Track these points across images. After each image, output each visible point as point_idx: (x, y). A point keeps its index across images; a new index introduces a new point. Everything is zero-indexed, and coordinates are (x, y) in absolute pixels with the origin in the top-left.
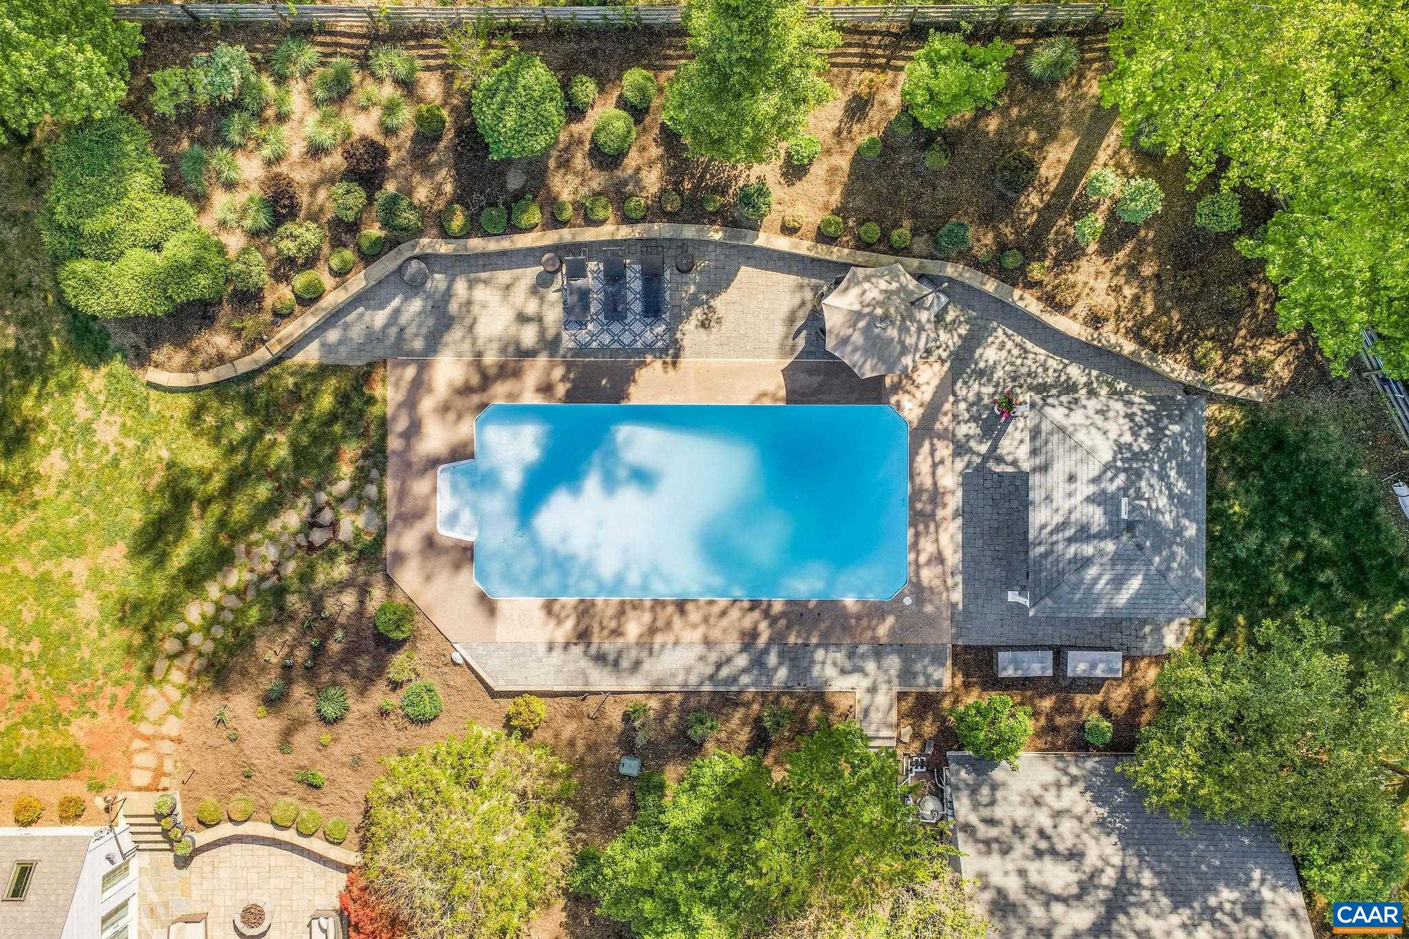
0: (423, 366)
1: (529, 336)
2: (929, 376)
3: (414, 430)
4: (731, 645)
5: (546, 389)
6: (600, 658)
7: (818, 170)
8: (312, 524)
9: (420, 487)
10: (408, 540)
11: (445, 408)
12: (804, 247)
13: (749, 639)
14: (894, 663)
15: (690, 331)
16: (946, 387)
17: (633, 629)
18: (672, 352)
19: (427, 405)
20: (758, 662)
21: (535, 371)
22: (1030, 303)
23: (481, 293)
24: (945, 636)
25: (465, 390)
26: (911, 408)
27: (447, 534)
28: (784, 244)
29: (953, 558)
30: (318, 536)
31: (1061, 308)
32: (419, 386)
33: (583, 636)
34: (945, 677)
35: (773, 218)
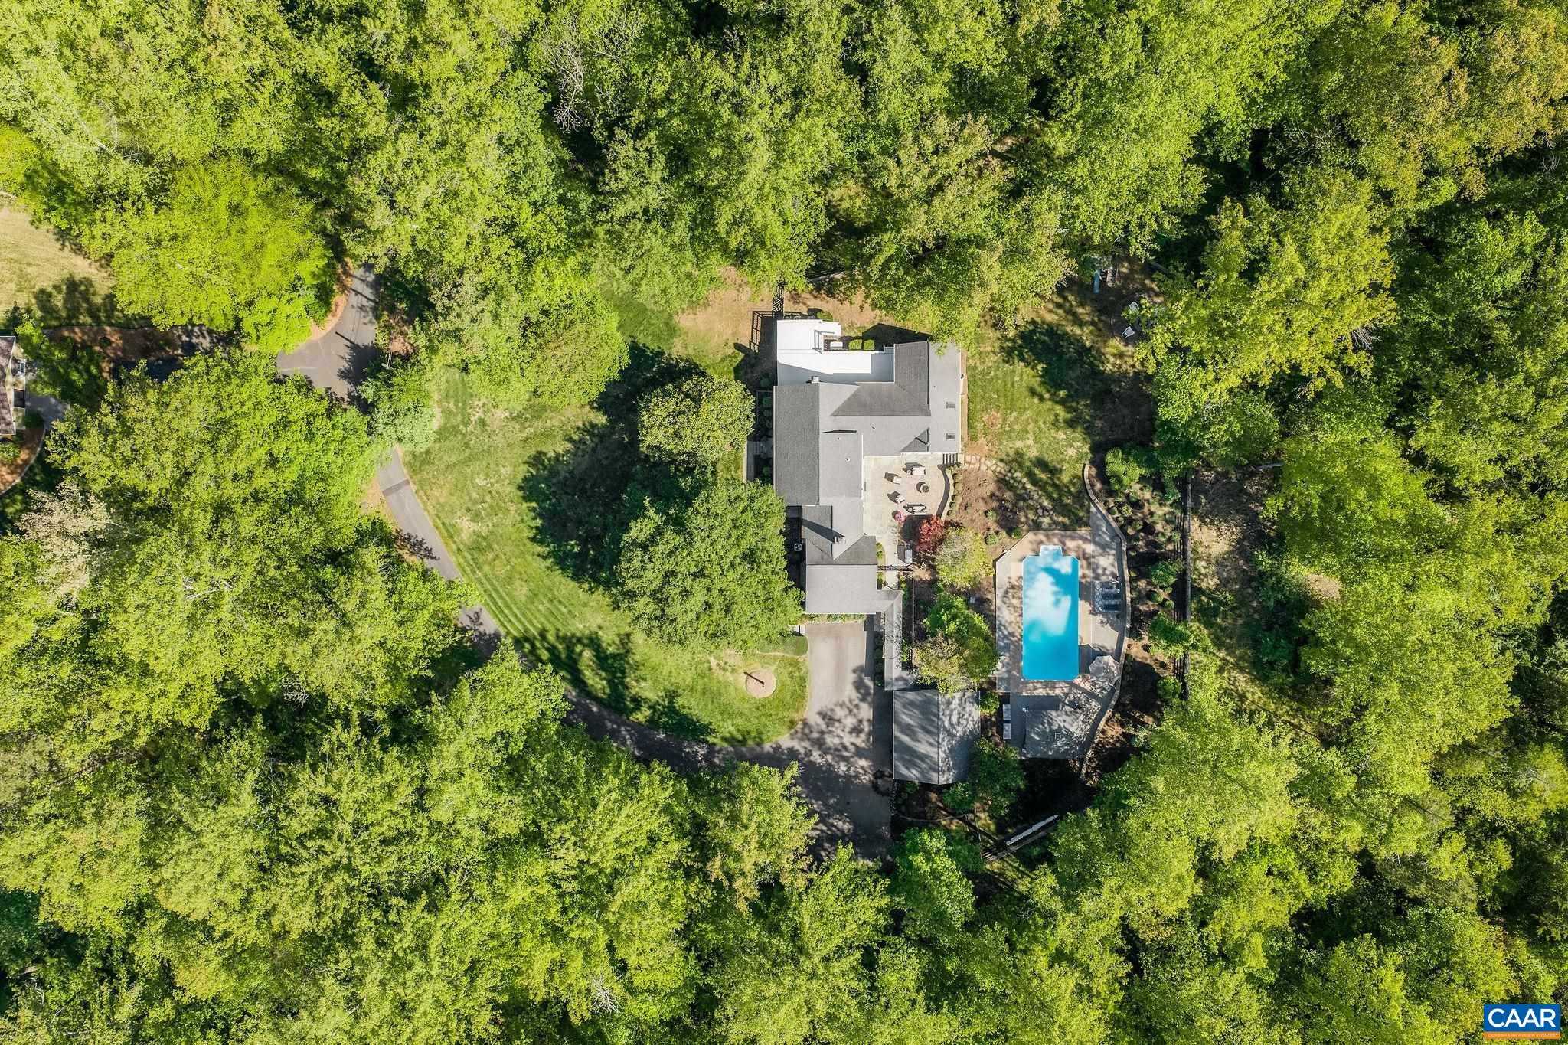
0: (1090, 541)
1: (1100, 571)
2: (1087, 686)
3: (1073, 538)
4: (1010, 630)
5: (1084, 576)
6: (1007, 592)
7: (1146, 655)
8: (1044, 509)
9: (1056, 540)
10: (1041, 536)
11: (1079, 547)
12: (1124, 650)
13: (1012, 634)
14: (1006, 675)
15: (1100, 618)
16: (1084, 691)
17: (1015, 602)
18: (1094, 613)
19: (1080, 542)
20: (1005, 637)
21: (1089, 573)
22: (1108, 714)
23: (1111, 558)
24: (1013, 690)
25: (1084, 554)
26: (1078, 681)
27: (1042, 547)
28: (1125, 645)
29: (1036, 693)
30: (1040, 511)
31: (1107, 722)
32: (1085, 540)
33: (1013, 587)
34: (1001, 691)
35: (1132, 642)
